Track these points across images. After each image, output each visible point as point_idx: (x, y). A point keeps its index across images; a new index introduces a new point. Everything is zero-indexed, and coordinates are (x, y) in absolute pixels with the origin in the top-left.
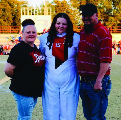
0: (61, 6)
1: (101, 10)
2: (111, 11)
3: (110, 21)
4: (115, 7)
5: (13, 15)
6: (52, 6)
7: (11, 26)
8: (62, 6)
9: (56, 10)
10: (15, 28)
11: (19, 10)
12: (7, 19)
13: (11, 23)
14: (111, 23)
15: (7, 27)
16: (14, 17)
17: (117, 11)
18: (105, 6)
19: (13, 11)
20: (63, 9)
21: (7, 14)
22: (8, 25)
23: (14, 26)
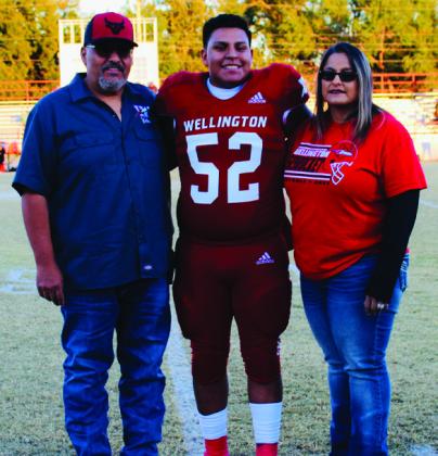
0: (186, 13)
1: (315, 22)
2: (346, 26)
4: (359, 11)
5: (33, 45)
6: (156, 12)
7: (27, 79)
8: (190, 13)
9: (170, 24)
10: (40, 85)
11: (50, 28)
12: (15, 57)
13: (27, 70)
15: (14, 83)
16: (35, 49)
17: (366, 26)
18: (327, 10)
19: (34, 32)
20: (193, 22)
21: (16, 43)
22: (19, 76)
23: (37, 79)
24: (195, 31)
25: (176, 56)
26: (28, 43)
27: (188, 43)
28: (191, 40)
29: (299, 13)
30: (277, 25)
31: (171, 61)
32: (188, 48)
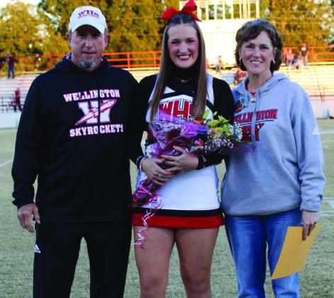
5: (159, 23)
9: (271, 4)
12: (145, 32)
13: (155, 43)
15: (145, 53)
16: (162, 26)
19: (160, 12)
20: (290, 2)
21: (146, 21)
24: (291, 9)
26: (156, 22)
27: (286, 18)
28: (288, 16)
32: (285, 23)
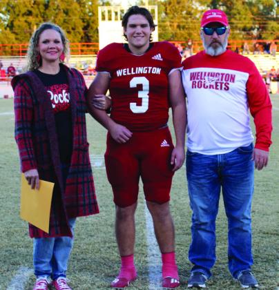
0: (176, 3)
1: (253, 8)
2: (272, 11)
3: (270, 29)
5: (84, 22)
6: (158, 2)
7: (80, 42)
8: (178, 3)
9: (166, 9)
10: (88, 46)
11: (95, 12)
12: (73, 29)
13: (80, 37)
14: (272, 33)
15: (73, 44)
16: (85, 24)
18: (260, 1)
19: (84, 14)
20: (180, 8)
21: (74, 20)
22: (76, 40)
23: (86, 42)
24: (181, 14)
25: (170, 28)
26: (81, 21)
27: (177, 20)
28: (179, 19)
29: (243, 3)
30: (230, 10)
31: (167, 31)
32: (177, 24)
